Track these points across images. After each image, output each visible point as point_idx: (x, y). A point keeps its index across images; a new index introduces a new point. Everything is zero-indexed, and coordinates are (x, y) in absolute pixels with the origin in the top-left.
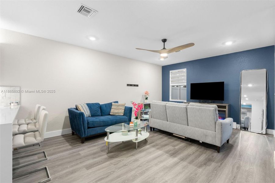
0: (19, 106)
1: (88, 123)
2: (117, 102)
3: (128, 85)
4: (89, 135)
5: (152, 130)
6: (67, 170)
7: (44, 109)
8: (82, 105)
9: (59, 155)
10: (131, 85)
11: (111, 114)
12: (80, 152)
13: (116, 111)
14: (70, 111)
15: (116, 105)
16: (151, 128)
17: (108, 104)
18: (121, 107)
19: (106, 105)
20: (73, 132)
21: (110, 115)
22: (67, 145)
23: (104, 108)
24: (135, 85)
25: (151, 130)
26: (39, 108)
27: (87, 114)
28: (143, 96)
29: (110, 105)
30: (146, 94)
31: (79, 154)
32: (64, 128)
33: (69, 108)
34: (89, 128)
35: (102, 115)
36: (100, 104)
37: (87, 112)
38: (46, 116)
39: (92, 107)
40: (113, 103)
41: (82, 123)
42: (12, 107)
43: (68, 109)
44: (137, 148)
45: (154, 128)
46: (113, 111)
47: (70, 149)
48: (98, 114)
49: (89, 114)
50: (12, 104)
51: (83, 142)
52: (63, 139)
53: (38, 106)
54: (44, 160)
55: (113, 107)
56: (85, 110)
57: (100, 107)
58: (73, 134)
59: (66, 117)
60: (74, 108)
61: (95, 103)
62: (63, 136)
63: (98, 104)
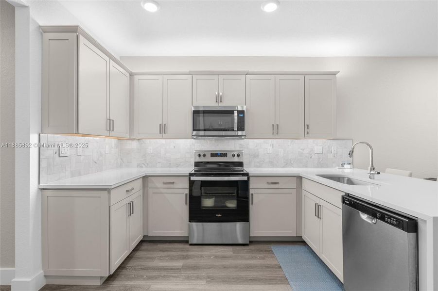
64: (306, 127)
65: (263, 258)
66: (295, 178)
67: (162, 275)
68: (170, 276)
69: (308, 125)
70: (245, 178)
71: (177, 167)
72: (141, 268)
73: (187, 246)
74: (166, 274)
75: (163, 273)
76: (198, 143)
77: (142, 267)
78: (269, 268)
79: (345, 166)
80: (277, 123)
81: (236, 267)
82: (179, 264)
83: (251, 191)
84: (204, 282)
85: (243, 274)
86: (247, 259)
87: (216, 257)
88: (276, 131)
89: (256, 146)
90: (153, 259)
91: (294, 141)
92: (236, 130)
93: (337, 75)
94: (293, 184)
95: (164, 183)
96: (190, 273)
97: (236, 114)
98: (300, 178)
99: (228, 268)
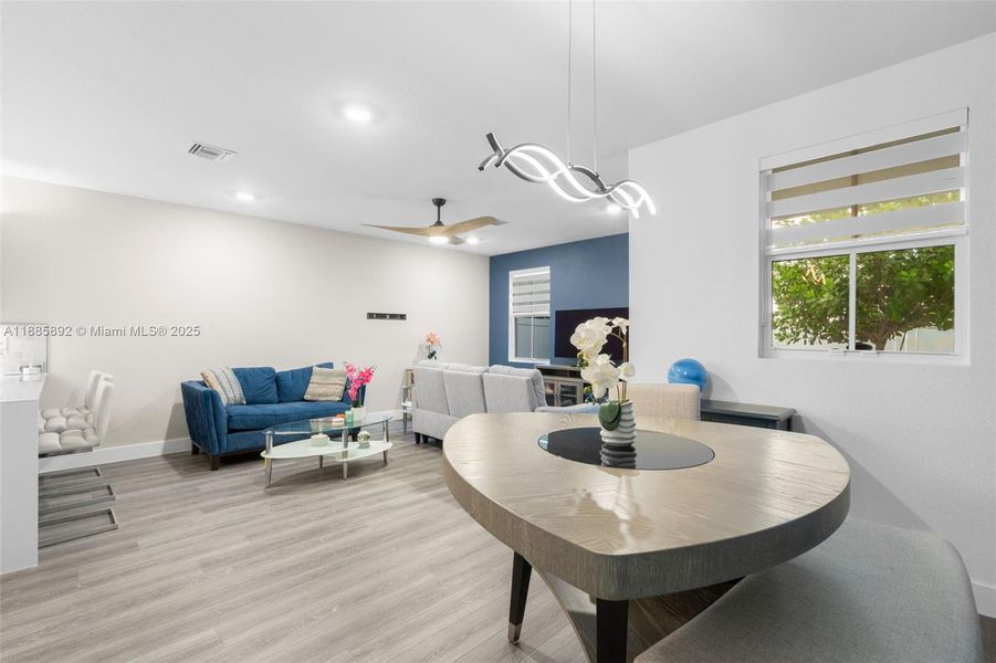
0: (45, 374)
1: (230, 419)
2: (330, 365)
3: (371, 316)
4: (232, 449)
5: (422, 440)
6: (160, 514)
7: (107, 379)
8: (219, 373)
9: (145, 491)
10: (381, 316)
11: (306, 397)
12: (200, 487)
13: (321, 390)
14: (187, 390)
15: (321, 374)
16: (418, 435)
17: (303, 370)
18: (335, 380)
19: (293, 373)
20: (194, 446)
21: (304, 400)
22: (173, 474)
23: (290, 383)
24: (393, 316)
25: (418, 442)
26: (97, 378)
27: (231, 395)
28: (421, 347)
29: (305, 375)
30: (429, 340)
31: (198, 490)
32: (169, 436)
33: (186, 380)
34: (231, 431)
35: (280, 402)
36: (277, 371)
37: (229, 392)
38: (107, 391)
39: (250, 379)
40: (316, 369)
41: (212, 418)
42: (26, 378)
43: (183, 385)
44: (348, 477)
45: (426, 437)
46: (314, 390)
47: (177, 481)
48: (269, 397)
49: (238, 396)
50: (24, 369)
51: (214, 468)
52: (164, 462)
53: (94, 373)
54: (107, 500)
55: (314, 379)
56: (227, 386)
57: (277, 379)
58: (195, 451)
59: (176, 407)
60: (199, 382)
61: (261, 369)
62: (166, 456)
63: (271, 370)
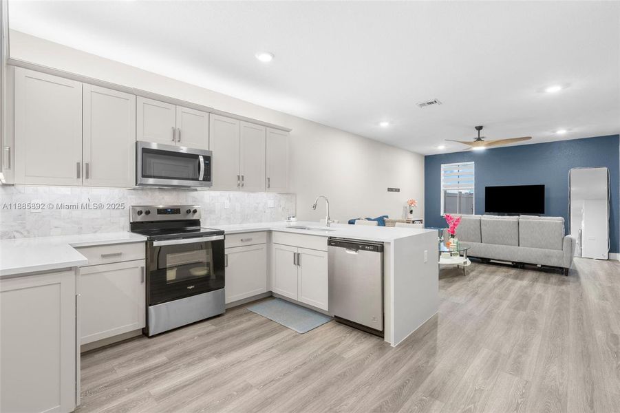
3: (389, 190)
10: (392, 190)
24: (395, 190)
30: (412, 204)
64: (267, 180)
65: (250, 320)
66: (266, 233)
67: (151, 377)
68: (166, 373)
69: (269, 179)
70: (221, 237)
71: (95, 232)
72: (106, 387)
73: (146, 341)
74: (157, 374)
75: (152, 375)
76: (132, 195)
77: (106, 385)
78: (262, 324)
79: (292, 219)
80: (241, 175)
81: (232, 335)
82: (161, 358)
83: (226, 252)
84: (214, 359)
85: (244, 338)
86: (234, 326)
87: (200, 336)
88: (241, 182)
89: (212, 200)
90: (112, 370)
91: (251, 194)
92: (202, 179)
93: (290, 133)
94: (263, 238)
95: (104, 256)
96: (187, 359)
97: (201, 159)
98: (270, 232)
99: (225, 339)
